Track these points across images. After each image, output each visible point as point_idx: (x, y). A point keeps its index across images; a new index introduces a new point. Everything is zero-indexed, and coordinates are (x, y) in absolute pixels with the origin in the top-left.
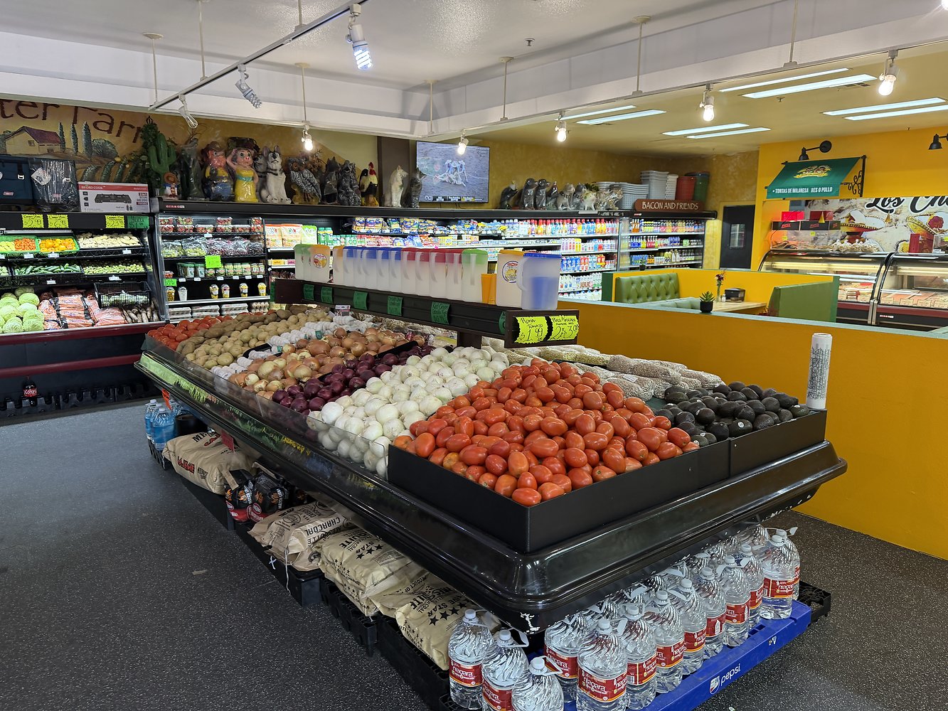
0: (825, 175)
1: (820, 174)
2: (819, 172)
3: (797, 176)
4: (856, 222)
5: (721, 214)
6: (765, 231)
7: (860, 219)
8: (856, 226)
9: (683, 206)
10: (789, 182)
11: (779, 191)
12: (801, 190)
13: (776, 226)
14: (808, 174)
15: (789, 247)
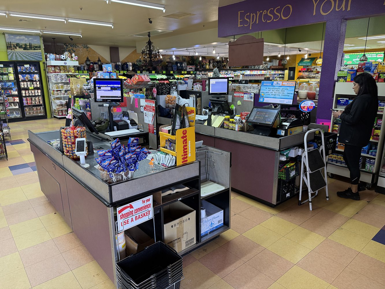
2: (308, 60)
3: (304, 61)
4: (318, 71)
5: (288, 69)
6: (298, 73)
9: (280, 67)
10: (302, 63)
11: (300, 64)
12: (305, 64)
13: (300, 71)
14: (306, 61)
15: (303, 76)
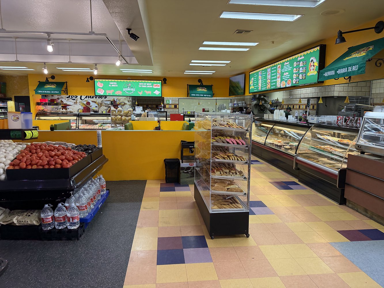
0: (55, 87)
1: (53, 87)
2: (53, 86)
3: (45, 87)
4: (64, 103)
5: (13, 99)
6: (35, 106)
7: (65, 101)
8: (64, 104)
11: (39, 91)
12: (48, 92)
14: (49, 86)
15: (44, 111)
